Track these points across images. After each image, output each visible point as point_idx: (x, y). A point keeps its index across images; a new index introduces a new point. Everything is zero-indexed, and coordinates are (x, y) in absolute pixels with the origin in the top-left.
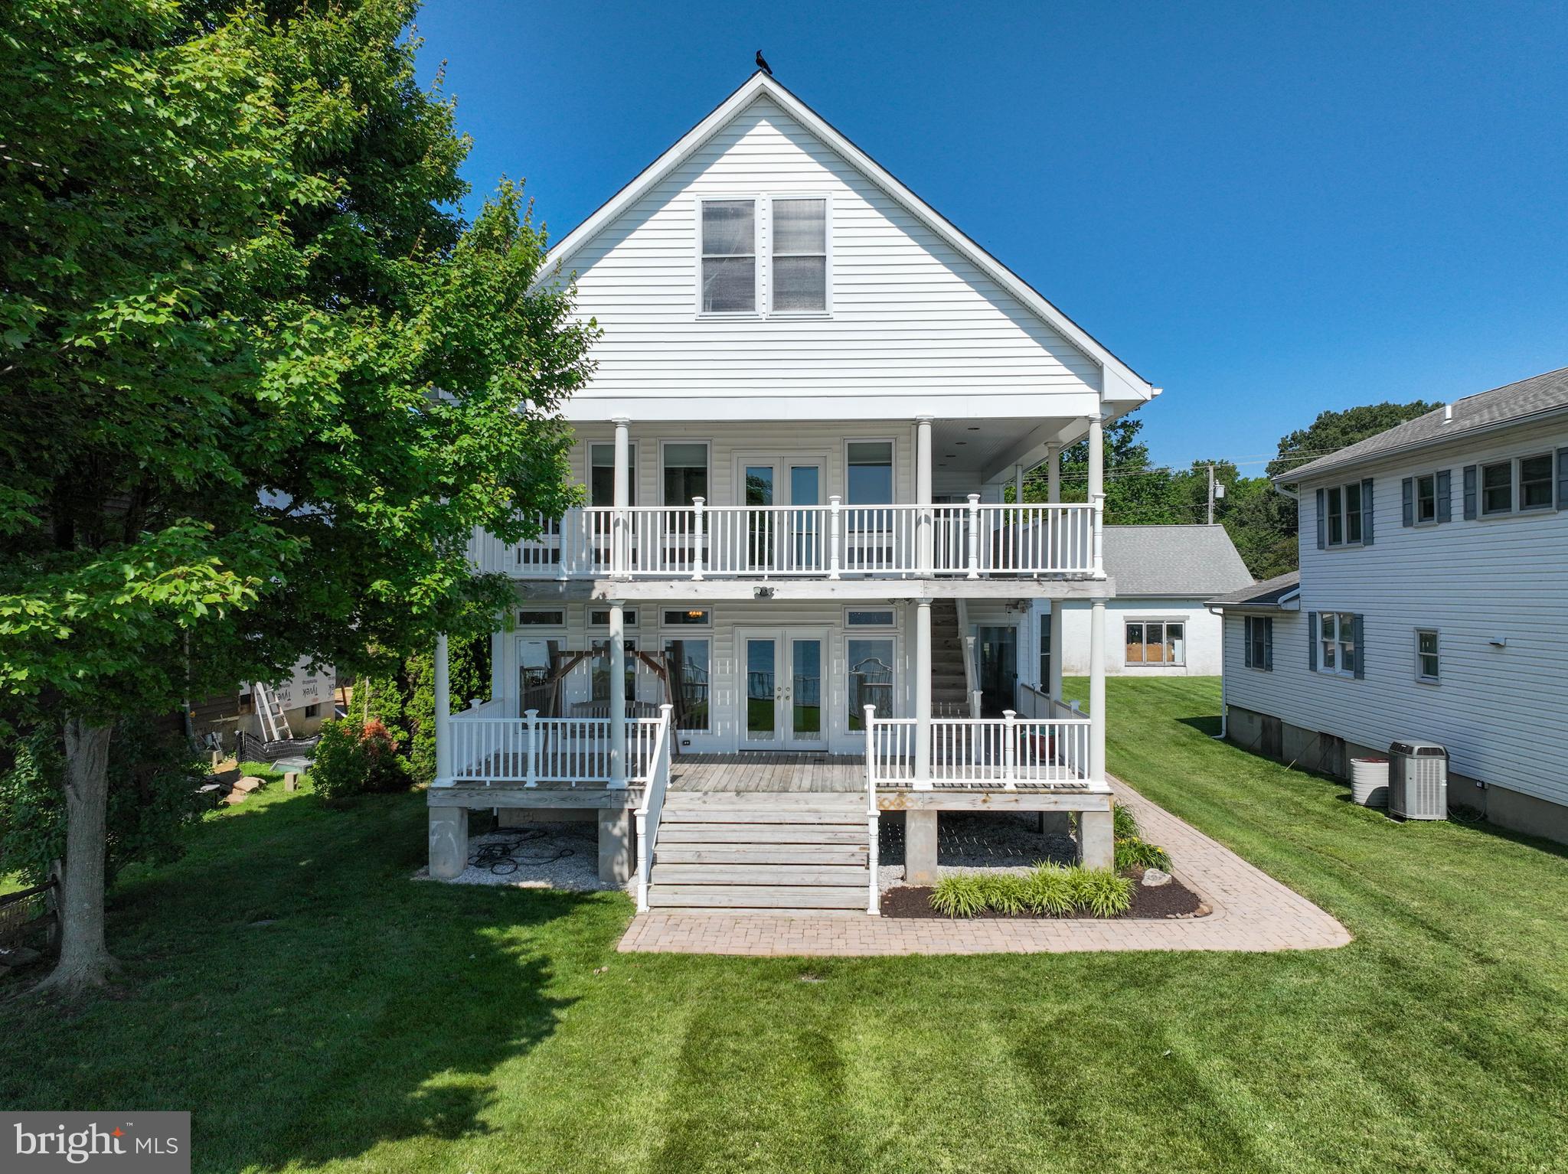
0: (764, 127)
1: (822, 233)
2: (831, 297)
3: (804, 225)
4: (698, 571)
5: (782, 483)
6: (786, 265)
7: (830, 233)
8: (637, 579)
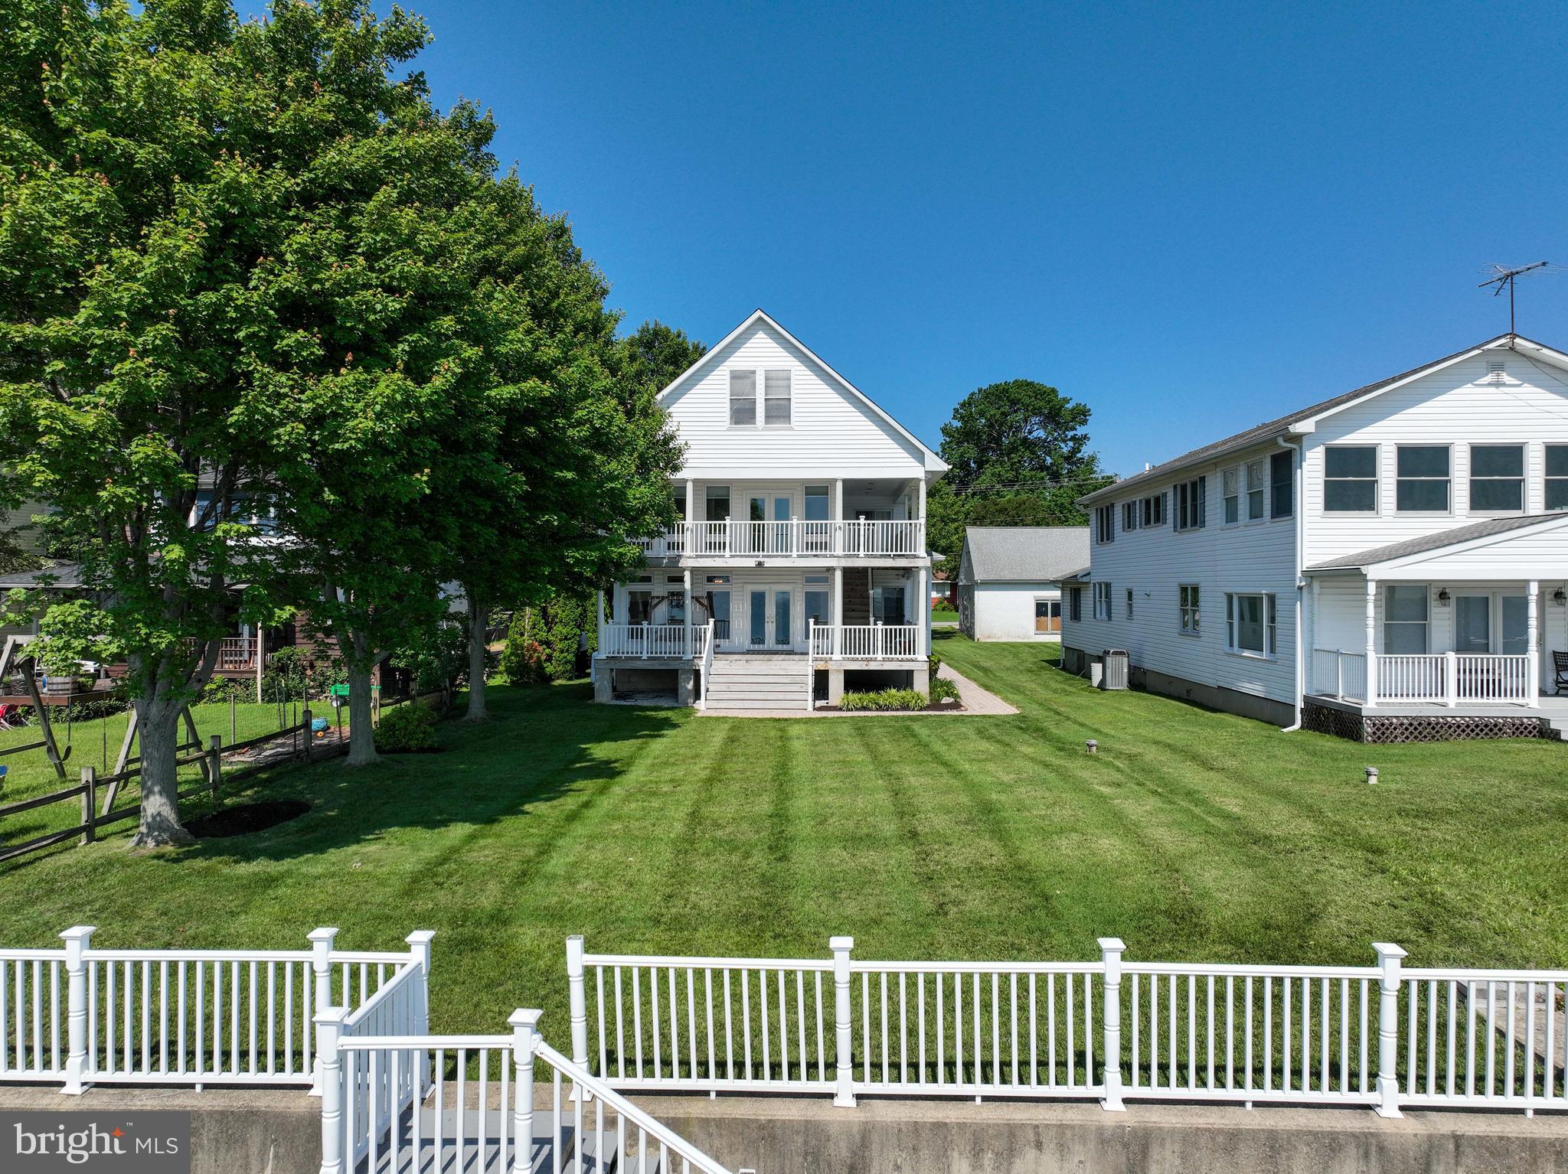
0: (761, 335)
1: (789, 387)
2: (793, 419)
3: (781, 383)
4: (727, 553)
5: (769, 509)
6: (771, 402)
7: (793, 387)
8: (697, 557)
